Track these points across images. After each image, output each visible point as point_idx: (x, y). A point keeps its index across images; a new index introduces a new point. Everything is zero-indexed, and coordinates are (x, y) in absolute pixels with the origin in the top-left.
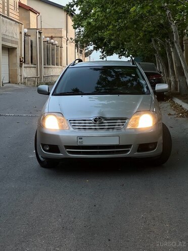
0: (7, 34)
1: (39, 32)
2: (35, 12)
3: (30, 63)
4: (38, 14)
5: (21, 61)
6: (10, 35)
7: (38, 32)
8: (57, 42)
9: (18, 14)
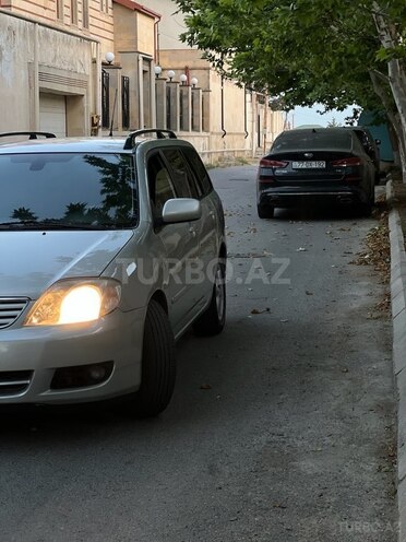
0: (57, 64)
1: (144, 59)
2: (150, 15)
3: (120, 128)
4: (157, 19)
5: (93, 125)
6: (66, 68)
7: (141, 59)
8: (195, 80)
9: (110, 20)
